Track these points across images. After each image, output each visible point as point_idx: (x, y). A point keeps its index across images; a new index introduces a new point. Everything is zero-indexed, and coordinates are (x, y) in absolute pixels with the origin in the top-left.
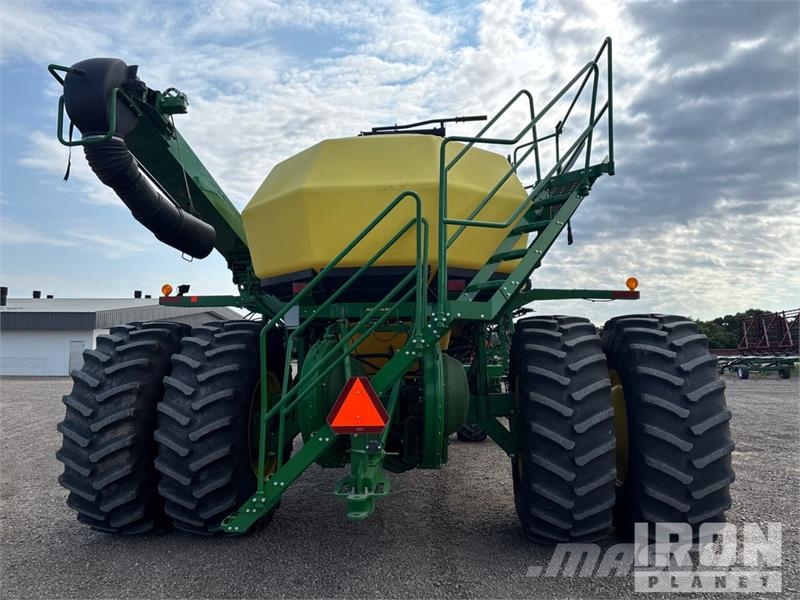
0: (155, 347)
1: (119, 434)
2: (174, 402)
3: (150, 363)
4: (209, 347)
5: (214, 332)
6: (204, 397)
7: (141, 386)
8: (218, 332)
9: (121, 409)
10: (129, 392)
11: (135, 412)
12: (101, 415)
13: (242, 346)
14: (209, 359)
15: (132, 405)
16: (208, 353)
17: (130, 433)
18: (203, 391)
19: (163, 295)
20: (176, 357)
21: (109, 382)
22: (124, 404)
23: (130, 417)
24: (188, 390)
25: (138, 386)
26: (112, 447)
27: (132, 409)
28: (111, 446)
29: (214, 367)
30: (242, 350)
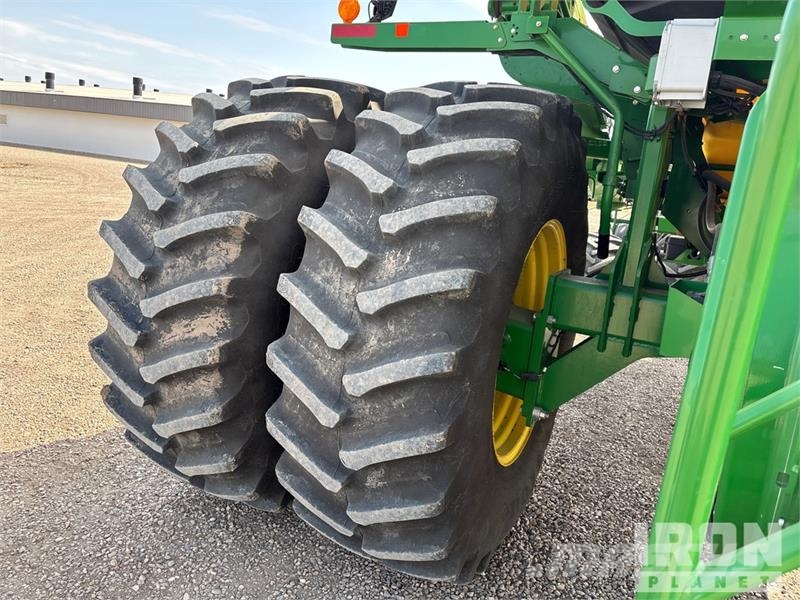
0: (296, 126)
1: (197, 333)
2: (318, 279)
3: (279, 169)
4: (420, 140)
5: (436, 103)
6: (393, 280)
7: (249, 225)
8: (447, 101)
9: (203, 274)
10: (222, 234)
11: (232, 286)
12: (165, 278)
13: (508, 145)
14: (417, 173)
15: (228, 269)
16: (417, 157)
17: (221, 334)
18: (391, 263)
19: (340, 21)
20: (337, 158)
21: (188, 202)
22: (211, 262)
23: (218, 296)
24: (353, 255)
25: (242, 224)
26: (182, 361)
27: (226, 279)
28: (178, 357)
29: (426, 198)
30: (505, 157)
